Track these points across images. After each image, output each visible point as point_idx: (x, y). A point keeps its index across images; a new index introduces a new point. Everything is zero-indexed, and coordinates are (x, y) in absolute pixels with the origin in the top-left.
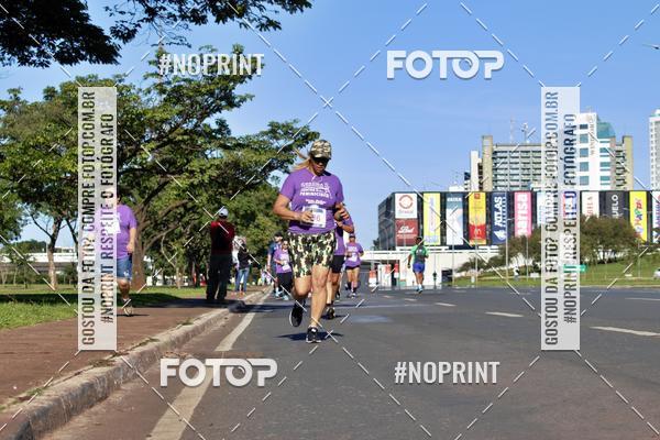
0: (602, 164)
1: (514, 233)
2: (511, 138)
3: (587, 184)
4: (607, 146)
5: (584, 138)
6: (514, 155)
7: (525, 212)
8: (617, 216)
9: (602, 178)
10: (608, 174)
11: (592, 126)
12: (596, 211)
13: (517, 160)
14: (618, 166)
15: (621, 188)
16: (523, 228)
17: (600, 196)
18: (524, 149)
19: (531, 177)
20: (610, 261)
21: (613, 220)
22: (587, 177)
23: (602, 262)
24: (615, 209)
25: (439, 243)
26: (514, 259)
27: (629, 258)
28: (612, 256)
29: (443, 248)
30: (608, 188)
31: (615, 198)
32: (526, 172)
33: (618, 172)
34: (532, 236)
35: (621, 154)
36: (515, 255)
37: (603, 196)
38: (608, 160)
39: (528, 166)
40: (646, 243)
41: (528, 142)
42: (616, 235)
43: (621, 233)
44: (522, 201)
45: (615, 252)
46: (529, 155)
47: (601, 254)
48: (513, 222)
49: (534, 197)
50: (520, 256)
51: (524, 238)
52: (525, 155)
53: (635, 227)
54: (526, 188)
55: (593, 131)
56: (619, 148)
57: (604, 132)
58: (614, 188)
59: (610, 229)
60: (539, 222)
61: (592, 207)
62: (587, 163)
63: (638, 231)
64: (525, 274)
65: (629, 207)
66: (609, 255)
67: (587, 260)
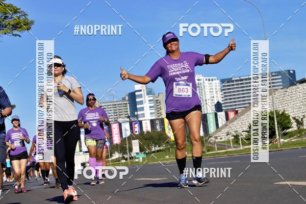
0: (150, 107)
1: (113, 143)
2: (107, 99)
3: (144, 117)
4: (152, 98)
5: (141, 96)
6: (109, 107)
7: (117, 133)
8: (159, 130)
9: (151, 113)
10: (153, 111)
11: (144, 90)
12: (149, 129)
13: (111, 109)
14: (158, 107)
15: (160, 117)
16: (117, 140)
17: (151, 122)
18: (113, 103)
19: (118, 116)
20: (158, 151)
21: (157, 132)
22: (144, 114)
23: (154, 152)
24: (158, 127)
25: (79, 151)
26: (113, 155)
27: (166, 148)
28: (159, 149)
29: (81, 153)
30: (153, 118)
31: (157, 122)
32: (116, 114)
33: (158, 110)
34: (121, 143)
35: (159, 102)
36: (114, 152)
37: (152, 122)
38: (152, 105)
39: (116, 111)
40: (173, 141)
41: (115, 100)
42: (160, 139)
43: (162, 138)
44: (115, 127)
45: (159, 146)
46: (117, 106)
47: (154, 148)
48: (112, 138)
49: (120, 125)
50: (117, 153)
51: (117, 144)
52: (114, 106)
53: (168, 134)
54: (116, 122)
55: (144, 93)
56: (157, 99)
57: (149, 93)
58: (157, 117)
59: (157, 136)
60: (124, 137)
61: (147, 127)
62: (143, 107)
63: (169, 136)
64: (119, 161)
65: (164, 126)
66: (157, 148)
67: (147, 152)
